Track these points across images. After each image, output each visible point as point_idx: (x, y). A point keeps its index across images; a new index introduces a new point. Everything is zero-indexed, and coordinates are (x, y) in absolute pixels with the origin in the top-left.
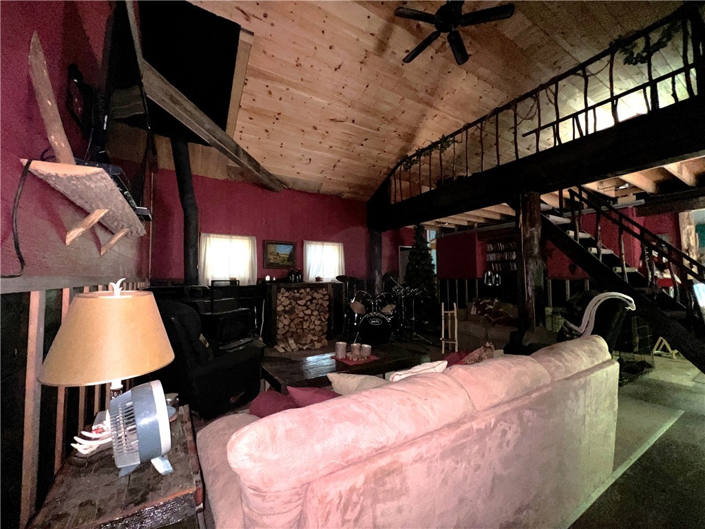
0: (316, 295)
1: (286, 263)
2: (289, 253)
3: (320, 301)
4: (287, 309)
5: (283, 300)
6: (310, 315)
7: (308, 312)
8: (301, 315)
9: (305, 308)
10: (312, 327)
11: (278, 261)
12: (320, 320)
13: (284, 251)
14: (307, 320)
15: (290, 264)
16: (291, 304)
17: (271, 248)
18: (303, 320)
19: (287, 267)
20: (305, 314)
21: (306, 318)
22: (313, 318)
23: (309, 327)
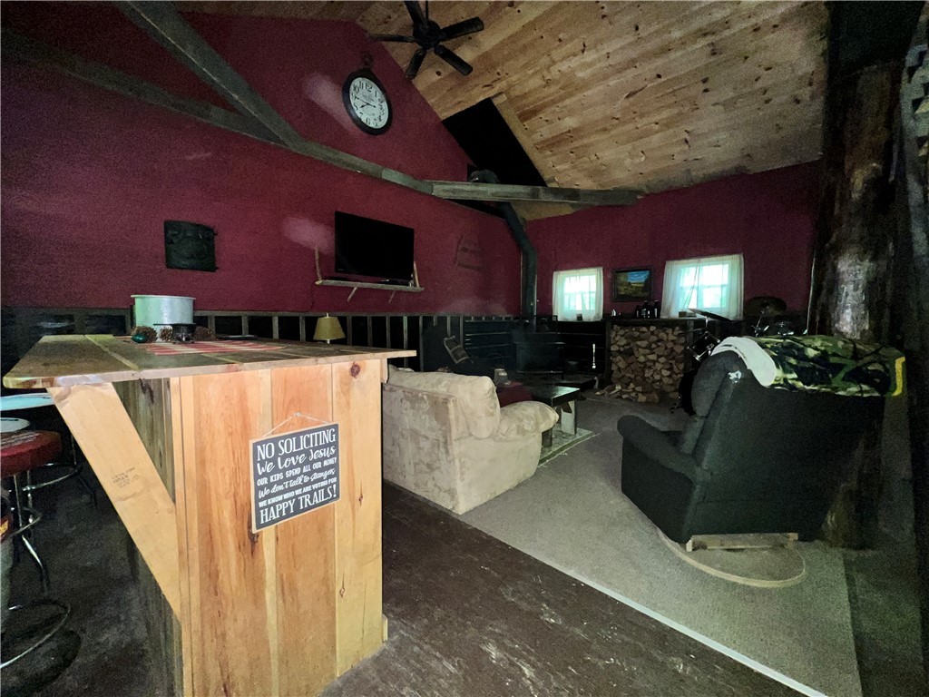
0: (662, 335)
1: (640, 294)
2: (643, 281)
3: (670, 345)
4: (622, 349)
5: (618, 339)
6: (654, 362)
7: (652, 357)
8: (642, 359)
9: (648, 351)
10: (657, 377)
11: (630, 291)
12: (671, 369)
13: (637, 279)
14: (650, 368)
15: (646, 294)
16: (628, 344)
17: (622, 278)
18: (645, 366)
19: (642, 299)
20: (649, 360)
21: (648, 364)
22: (658, 366)
23: (652, 376)
